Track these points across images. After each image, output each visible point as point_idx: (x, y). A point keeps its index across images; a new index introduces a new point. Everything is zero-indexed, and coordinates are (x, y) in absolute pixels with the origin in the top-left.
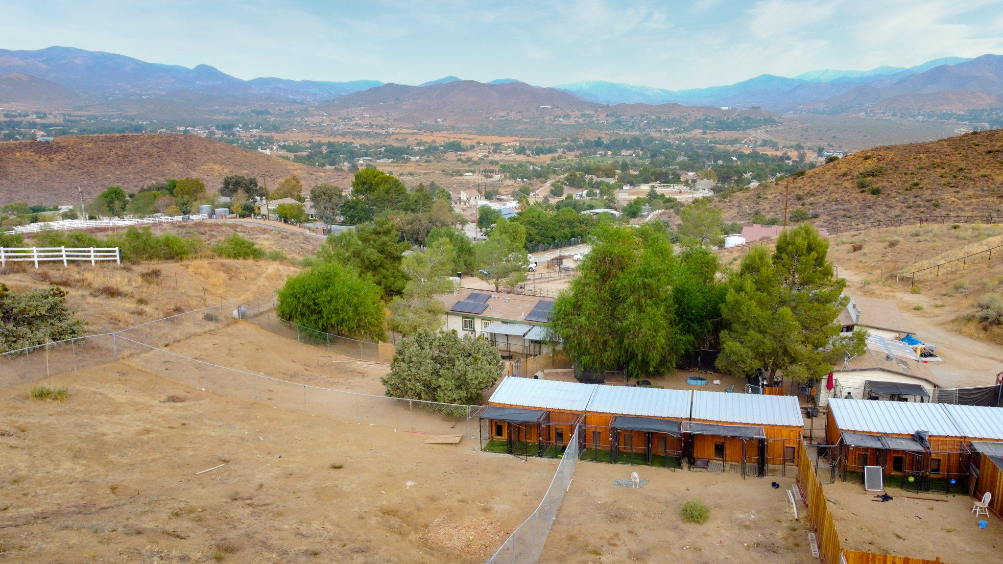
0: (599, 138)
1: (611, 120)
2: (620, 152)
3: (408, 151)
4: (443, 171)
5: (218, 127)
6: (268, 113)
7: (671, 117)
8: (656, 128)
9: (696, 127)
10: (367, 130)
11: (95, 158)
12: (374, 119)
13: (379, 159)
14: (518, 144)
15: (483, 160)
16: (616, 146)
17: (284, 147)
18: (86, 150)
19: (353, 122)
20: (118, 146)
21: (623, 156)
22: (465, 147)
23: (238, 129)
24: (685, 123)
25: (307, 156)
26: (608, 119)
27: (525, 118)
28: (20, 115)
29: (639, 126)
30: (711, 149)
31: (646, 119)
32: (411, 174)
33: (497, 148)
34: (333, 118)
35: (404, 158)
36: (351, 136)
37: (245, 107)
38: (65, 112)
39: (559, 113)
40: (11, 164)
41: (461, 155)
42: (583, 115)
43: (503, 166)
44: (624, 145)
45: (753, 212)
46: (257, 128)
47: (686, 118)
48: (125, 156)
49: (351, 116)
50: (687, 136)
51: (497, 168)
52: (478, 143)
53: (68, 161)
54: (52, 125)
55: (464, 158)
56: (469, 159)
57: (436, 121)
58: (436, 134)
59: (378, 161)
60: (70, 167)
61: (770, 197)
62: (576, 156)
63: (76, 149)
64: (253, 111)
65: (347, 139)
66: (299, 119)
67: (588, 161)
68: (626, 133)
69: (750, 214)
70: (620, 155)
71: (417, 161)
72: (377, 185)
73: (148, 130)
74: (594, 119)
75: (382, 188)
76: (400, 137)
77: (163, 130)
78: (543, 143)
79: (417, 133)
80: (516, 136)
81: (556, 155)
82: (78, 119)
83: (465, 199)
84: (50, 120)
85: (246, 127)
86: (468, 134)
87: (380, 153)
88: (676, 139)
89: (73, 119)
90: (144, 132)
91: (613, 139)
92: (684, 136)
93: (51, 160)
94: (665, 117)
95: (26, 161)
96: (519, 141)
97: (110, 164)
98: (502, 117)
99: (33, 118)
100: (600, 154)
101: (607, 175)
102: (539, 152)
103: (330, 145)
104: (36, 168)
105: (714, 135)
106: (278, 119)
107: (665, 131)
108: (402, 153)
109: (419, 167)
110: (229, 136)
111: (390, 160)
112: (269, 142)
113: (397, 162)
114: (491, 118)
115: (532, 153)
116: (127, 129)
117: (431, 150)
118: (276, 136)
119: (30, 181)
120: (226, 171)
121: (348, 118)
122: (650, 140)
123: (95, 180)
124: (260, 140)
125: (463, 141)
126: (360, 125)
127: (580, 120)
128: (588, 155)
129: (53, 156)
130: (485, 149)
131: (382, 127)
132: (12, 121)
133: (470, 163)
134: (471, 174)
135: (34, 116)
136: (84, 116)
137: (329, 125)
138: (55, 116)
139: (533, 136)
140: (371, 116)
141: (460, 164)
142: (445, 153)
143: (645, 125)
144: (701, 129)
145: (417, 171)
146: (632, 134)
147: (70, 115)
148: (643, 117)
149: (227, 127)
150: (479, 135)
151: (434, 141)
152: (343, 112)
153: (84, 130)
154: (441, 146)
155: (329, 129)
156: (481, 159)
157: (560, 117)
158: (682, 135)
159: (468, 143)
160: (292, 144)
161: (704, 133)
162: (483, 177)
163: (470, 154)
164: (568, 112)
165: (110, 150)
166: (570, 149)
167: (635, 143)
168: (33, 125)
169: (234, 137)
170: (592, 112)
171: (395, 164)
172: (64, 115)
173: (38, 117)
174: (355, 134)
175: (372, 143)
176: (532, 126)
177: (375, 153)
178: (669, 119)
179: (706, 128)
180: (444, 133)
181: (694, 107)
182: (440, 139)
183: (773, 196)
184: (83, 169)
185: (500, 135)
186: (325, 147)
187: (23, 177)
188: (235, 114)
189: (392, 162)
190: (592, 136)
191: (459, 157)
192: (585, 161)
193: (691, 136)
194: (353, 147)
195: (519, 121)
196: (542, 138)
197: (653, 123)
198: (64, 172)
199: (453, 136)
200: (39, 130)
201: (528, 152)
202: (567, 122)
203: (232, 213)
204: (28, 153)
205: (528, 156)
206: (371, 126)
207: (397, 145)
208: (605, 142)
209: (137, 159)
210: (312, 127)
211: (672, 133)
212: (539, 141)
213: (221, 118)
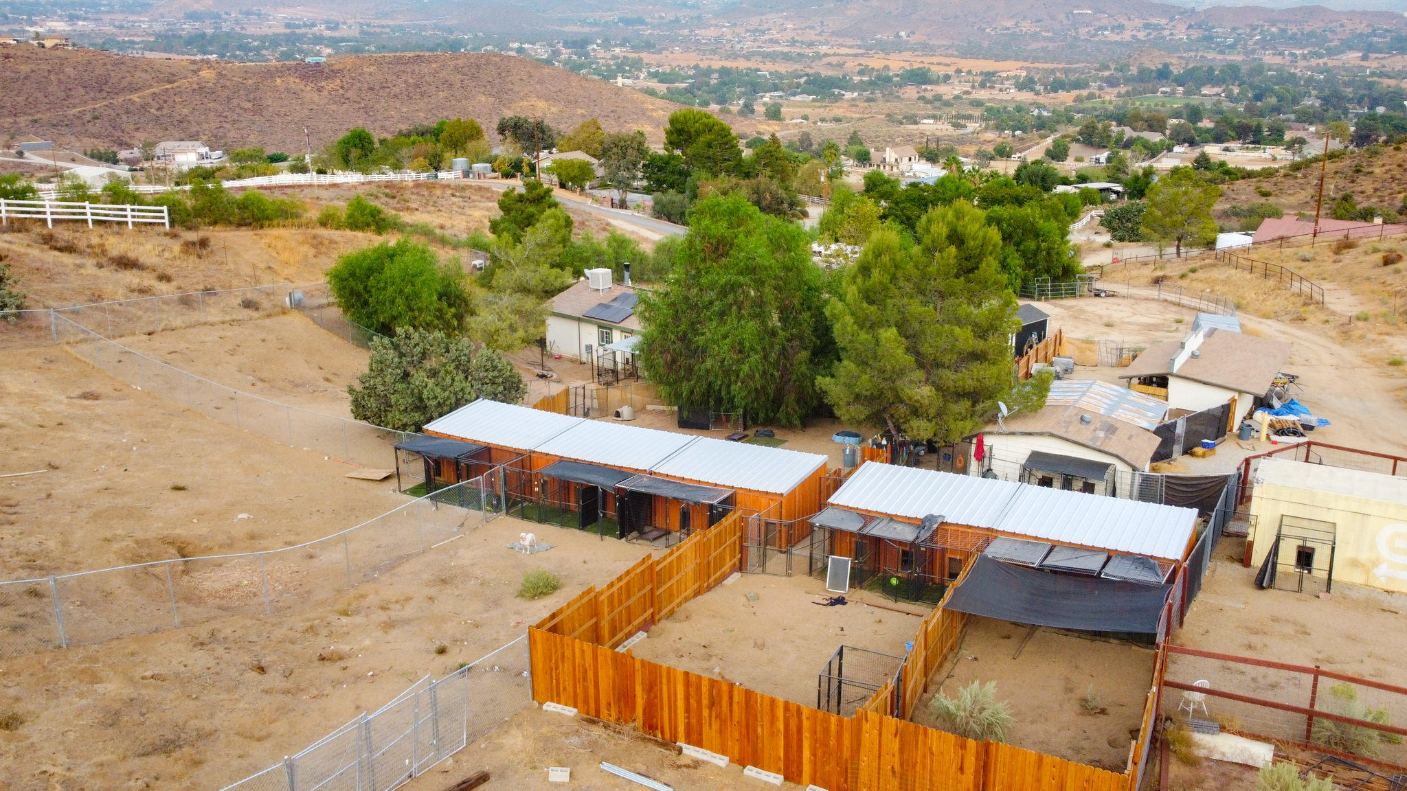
0: (1166, 66)
1: (1195, 34)
2: (1199, 89)
3: (843, 83)
4: (888, 115)
5: (566, 45)
6: (641, 21)
7: (1307, 29)
8: (1275, 48)
9: (1351, 48)
10: (786, 50)
11: (377, 88)
12: (799, 32)
13: (794, 94)
14: (1024, 74)
15: (961, 98)
16: (1194, 79)
17: (654, 75)
18: (367, 76)
19: (767, 37)
20: (409, 70)
21: (1205, 95)
22: (935, 78)
23: (595, 46)
24: (1331, 41)
25: (686, 89)
26: (1191, 32)
27: (1045, 31)
28: (305, 25)
29: (1245, 44)
30: (1370, 86)
31: (1260, 34)
32: (837, 120)
33: (988, 80)
34: (737, 30)
35: (834, 93)
36: (760, 59)
37: (609, 13)
38: (361, 21)
39: (1105, 22)
40: (269, 94)
41: (925, 90)
42: (1147, 26)
43: (990, 110)
44: (1210, 78)
45: (1340, 195)
46: (622, 45)
47: (1333, 32)
48: (417, 85)
49: (765, 27)
50: (1331, 63)
51: (977, 113)
52: (959, 71)
53: (341, 91)
54: (343, 40)
55: (929, 95)
56: (938, 98)
57: (898, 36)
58: (893, 56)
59: (792, 98)
60: (343, 100)
61: (1377, 171)
62: (1119, 95)
63: (353, 75)
64: (621, 20)
65: (752, 65)
66: (686, 32)
67: (1138, 103)
68: (1220, 57)
69: (1334, 199)
70: (1200, 94)
71: (853, 99)
72: (698, 134)
73: (469, 47)
74: (1166, 33)
75: (702, 139)
76: (834, 60)
77: (489, 48)
78: (1066, 72)
79: (862, 55)
80: (1025, 60)
81: (1085, 93)
82: (378, 30)
83: (893, 160)
84: (343, 32)
85: (606, 45)
86: (947, 56)
87: (798, 85)
88: (1309, 68)
89: (372, 30)
90: (462, 50)
91: (1191, 66)
92: (1325, 64)
93: (320, 90)
94: (1295, 30)
95: (288, 90)
96: (1027, 69)
97: (396, 96)
98: (1008, 29)
99: (321, 29)
100: (1162, 93)
101: (1151, 128)
102: (1057, 86)
103: (724, 72)
104: (300, 101)
105: (1384, 62)
106: (655, 32)
107: (1292, 54)
108: (831, 88)
109: (854, 109)
110: (580, 57)
111: (811, 97)
112: (633, 67)
113: (822, 100)
114: (988, 30)
115: (1045, 89)
116: (439, 45)
117: (881, 83)
118: (646, 57)
119: (290, 118)
120: (553, 109)
121: (760, 31)
122: (1259, 69)
123: (373, 119)
124: (623, 64)
125: (934, 68)
126: (777, 42)
127: (1141, 35)
128: (1140, 93)
129: (323, 84)
130: (969, 82)
131: (811, 44)
132: (293, 33)
133: (937, 104)
134: (931, 121)
135: (323, 27)
136: (389, 26)
137: (729, 41)
138: (350, 27)
139: (1054, 60)
140: (797, 26)
141: (921, 104)
142: (900, 87)
143: (1255, 43)
144: (1359, 50)
145: (848, 114)
146: (1229, 58)
147: (368, 25)
148: (1254, 29)
149: (580, 44)
150: (962, 58)
151: (887, 68)
152: (754, 21)
153: (384, 47)
154: (897, 76)
155: (728, 47)
156: (957, 97)
157: (1106, 29)
158: (1321, 61)
159: (940, 71)
160: (668, 71)
161: (1364, 58)
162: (950, 127)
163: (942, 89)
164: (1122, 21)
165: (398, 77)
166: (1112, 82)
167: (1231, 74)
168: (318, 40)
169: (586, 58)
170: (1163, 21)
171: (817, 104)
172: (361, 25)
173: (328, 28)
174: (766, 56)
175: (790, 70)
176: (1056, 45)
177: (790, 86)
178: (1303, 34)
179: (1369, 49)
180: (907, 55)
181: (1353, 12)
182: (897, 64)
183: (1384, 169)
184: (359, 103)
185: (997, 58)
186: (716, 76)
187: (282, 113)
188: (596, 24)
189: (814, 100)
190: (1153, 63)
191: (922, 94)
192: (1133, 104)
193: (1339, 63)
194: (759, 76)
195: (1034, 36)
196: (1068, 63)
197: (1270, 40)
198: (334, 107)
199: (920, 59)
200: (327, 46)
201: (1038, 87)
202: (1118, 38)
203: (494, 171)
204: (292, 80)
205: (1038, 94)
206: (793, 42)
207: (825, 72)
208: (1176, 72)
209: (432, 89)
210: (705, 44)
211: (1304, 57)
212: (1060, 70)
213: (572, 29)
